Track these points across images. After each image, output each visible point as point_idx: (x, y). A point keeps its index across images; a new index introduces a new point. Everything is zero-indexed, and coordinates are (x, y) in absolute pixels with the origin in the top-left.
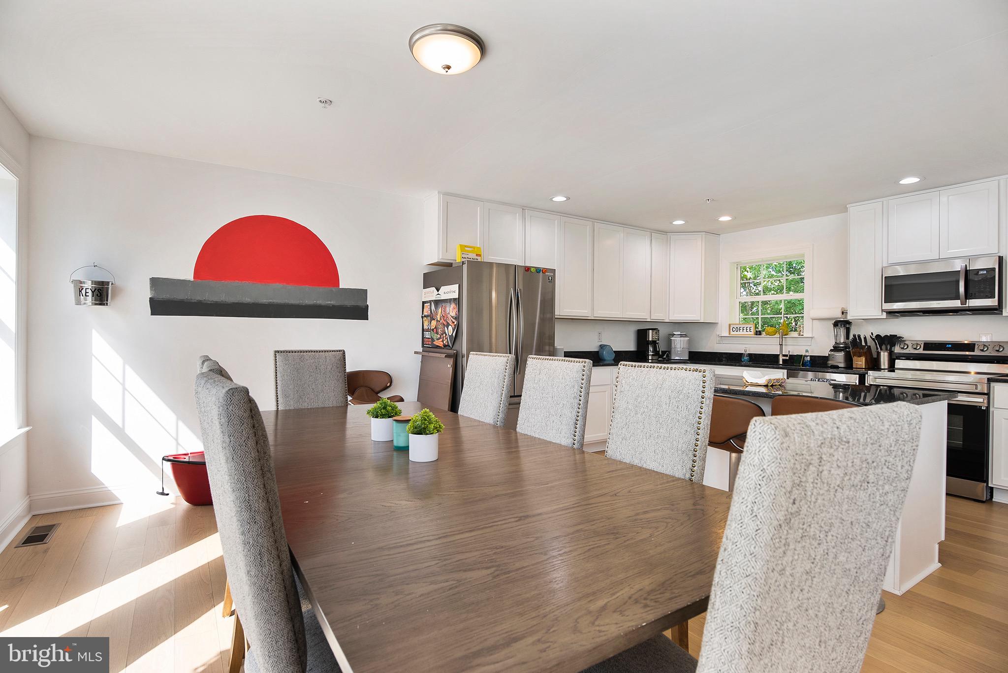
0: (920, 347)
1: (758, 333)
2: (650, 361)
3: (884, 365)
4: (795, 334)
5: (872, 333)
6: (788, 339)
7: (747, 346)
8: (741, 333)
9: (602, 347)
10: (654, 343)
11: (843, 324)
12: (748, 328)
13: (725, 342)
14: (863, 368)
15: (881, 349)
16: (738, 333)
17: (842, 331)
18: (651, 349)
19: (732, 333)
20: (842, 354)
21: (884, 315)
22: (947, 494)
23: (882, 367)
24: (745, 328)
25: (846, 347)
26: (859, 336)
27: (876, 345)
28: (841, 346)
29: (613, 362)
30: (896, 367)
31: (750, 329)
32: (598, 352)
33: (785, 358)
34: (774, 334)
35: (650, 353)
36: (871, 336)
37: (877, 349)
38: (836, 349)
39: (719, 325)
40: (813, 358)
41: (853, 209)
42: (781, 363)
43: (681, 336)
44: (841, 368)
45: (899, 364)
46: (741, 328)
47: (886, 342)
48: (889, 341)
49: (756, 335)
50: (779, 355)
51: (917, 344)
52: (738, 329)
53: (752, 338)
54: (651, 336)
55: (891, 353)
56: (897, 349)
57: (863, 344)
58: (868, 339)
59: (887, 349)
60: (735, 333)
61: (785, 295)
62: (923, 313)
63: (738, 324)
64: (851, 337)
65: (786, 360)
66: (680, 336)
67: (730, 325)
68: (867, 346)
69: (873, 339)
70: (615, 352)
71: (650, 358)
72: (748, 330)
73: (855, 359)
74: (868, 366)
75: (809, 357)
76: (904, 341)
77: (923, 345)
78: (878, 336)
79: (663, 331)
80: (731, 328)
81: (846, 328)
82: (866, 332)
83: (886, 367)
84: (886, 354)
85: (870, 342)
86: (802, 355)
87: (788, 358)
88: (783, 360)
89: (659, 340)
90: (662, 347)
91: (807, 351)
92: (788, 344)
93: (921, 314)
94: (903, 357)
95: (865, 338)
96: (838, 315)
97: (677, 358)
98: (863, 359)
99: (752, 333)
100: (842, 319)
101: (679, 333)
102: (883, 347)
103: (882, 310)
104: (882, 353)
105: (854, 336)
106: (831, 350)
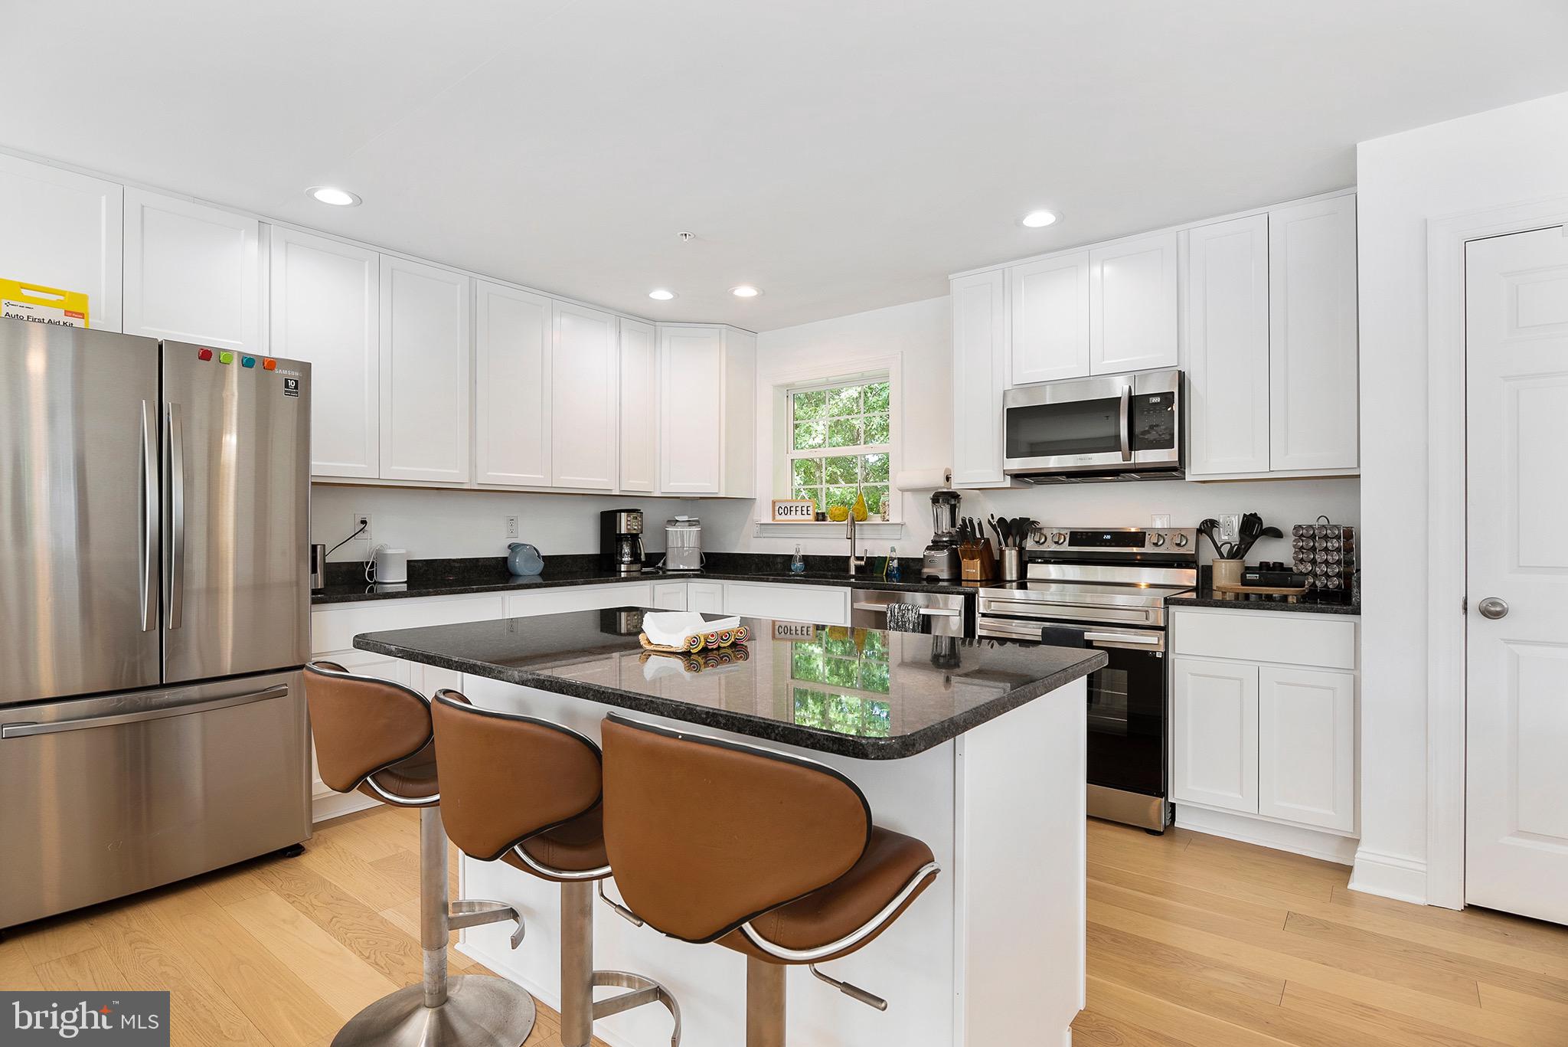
0: (1065, 540)
1: (821, 518)
2: (623, 575)
3: (1012, 574)
4: (877, 519)
5: (992, 515)
6: (865, 528)
7: (800, 541)
8: (792, 517)
9: (512, 547)
10: (633, 538)
11: (947, 498)
12: (805, 509)
13: (765, 535)
14: (977, 581)
15: (1007, 545)
16: (789, 517)
17: (945, 512)
18: (626, 550)
19: (778, 517)
20: (946, 553)
21: (1008, 482)
22: (1089, 817)
23: (1008, 578)
24: (799, 509)
25: (951, 542)
26: (971, 521)
27: (998, 535)
28: (944, 539)
29: (539, 580)
30: (1028, 577)
31: (808, 510)
32: (505, 559)
33: (859, 563)
34: (843, 518)
35: (626, 559)
36: (989, 520)
37: (1000, 544)
38: (936, 545)
39: (758, 501)
40: (903, 562)
41: (959, 282)
42: (853, 572)
43: (690, 523)
44: (943, 580)
45: (1034, 571)
46: (793, 509)
47: (1014, 531)
48: (1017, 529)
49: (817, 520)
50: (849, 557)
51: (1060, 534)
52: (788, 511)
53: (811, 527)
54: (624, 525)
55: (1021, 551)
56: (1030, 544)
57: (978, 536)
58: (986, 527)
59: (1015, 545)
60: (783, 517)
61: (862, 446)
62: (1068, 477)
63: (790, 501)
64: (959, 522)
65: (861, 566)
66: (687, 524)
67: (774, 503)
68: (984, 539)
69: (993, 527)
70: (544, 557)
71: (623, 568)
72: (805, 512)
73: (965, 562)
74: (987, 575)
75: (896, 561)
76: (1041, 529)
77: (1069, 534)
78: (1002, 520)
79: (652, 516)
80: (777, 508)
81: (951, 505)
82: (982, 512)
83: (1014, 578)
84: (1014, 553)
85: (988, 532)
86: (886, 557)
87: (863, 563)
88: (857, 568)
89: (642, 533)
90: (647, 546)
91: (893, 550)
92: (864, 536)
93: (1063, 478)
94: (1040, 558)
95: (980, 524)
96: (939, 482)
97: (681, 567)
98: (978, 562)
99: (811, 517)
100: (945, 490)
101: (686, 518)
102: (1010, 541)
103: (1005, 473)
104: (1007, 552)
105: (964, 520)
106: (928, 548)
